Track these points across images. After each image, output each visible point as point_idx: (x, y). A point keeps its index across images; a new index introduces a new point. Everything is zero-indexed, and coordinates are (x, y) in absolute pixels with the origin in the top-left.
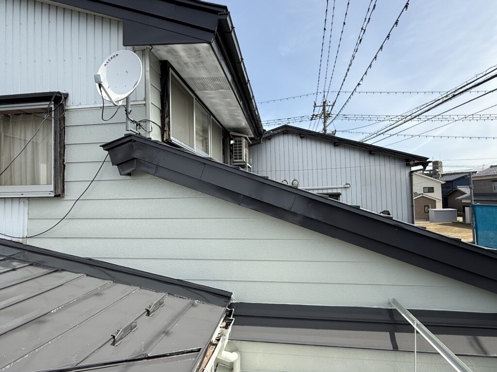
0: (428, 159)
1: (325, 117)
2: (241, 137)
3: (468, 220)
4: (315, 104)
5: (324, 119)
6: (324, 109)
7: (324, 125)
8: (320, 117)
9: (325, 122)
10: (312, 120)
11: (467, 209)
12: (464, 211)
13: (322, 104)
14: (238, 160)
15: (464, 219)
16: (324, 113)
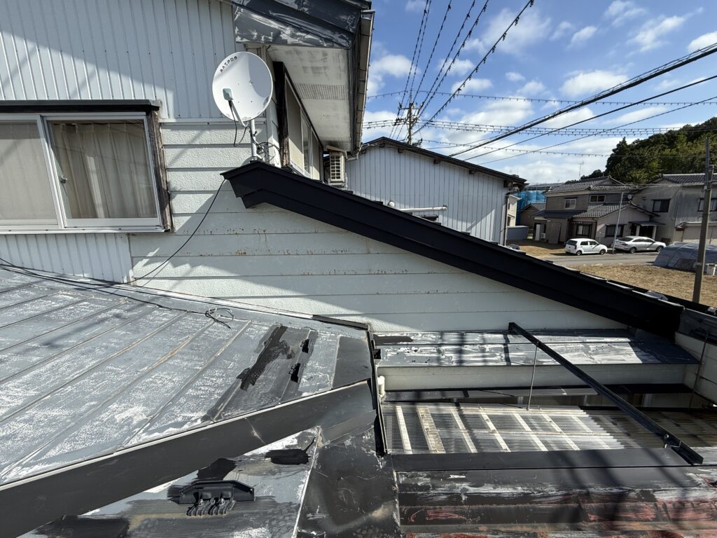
0: (526, 180)
1: (411, 122)
2: (338, 152)
3: (537, 238)
4: (401, 106)
5: (410, 125)
6: (410, 112)
7: (410, 132)
8: (405, 123)
9: (410, 129)
10: (395, 125)
11: (538, 226)
12: (535, 228)
13: (408, 107)
14: (336, 180)
15: (534, 236)
16: (410, 117)
